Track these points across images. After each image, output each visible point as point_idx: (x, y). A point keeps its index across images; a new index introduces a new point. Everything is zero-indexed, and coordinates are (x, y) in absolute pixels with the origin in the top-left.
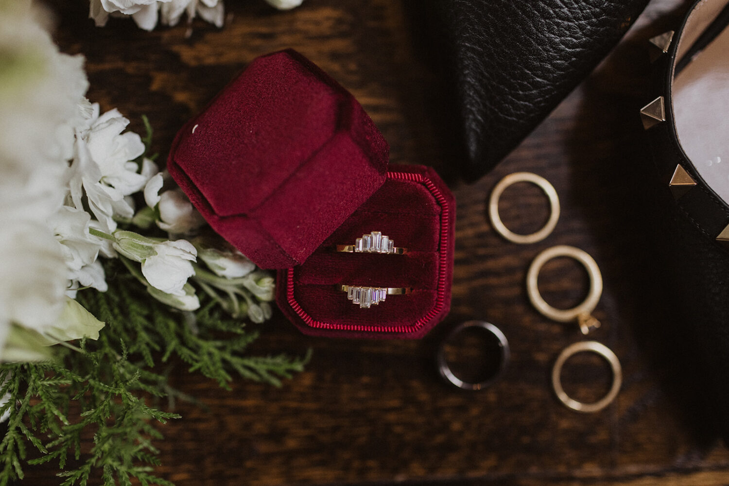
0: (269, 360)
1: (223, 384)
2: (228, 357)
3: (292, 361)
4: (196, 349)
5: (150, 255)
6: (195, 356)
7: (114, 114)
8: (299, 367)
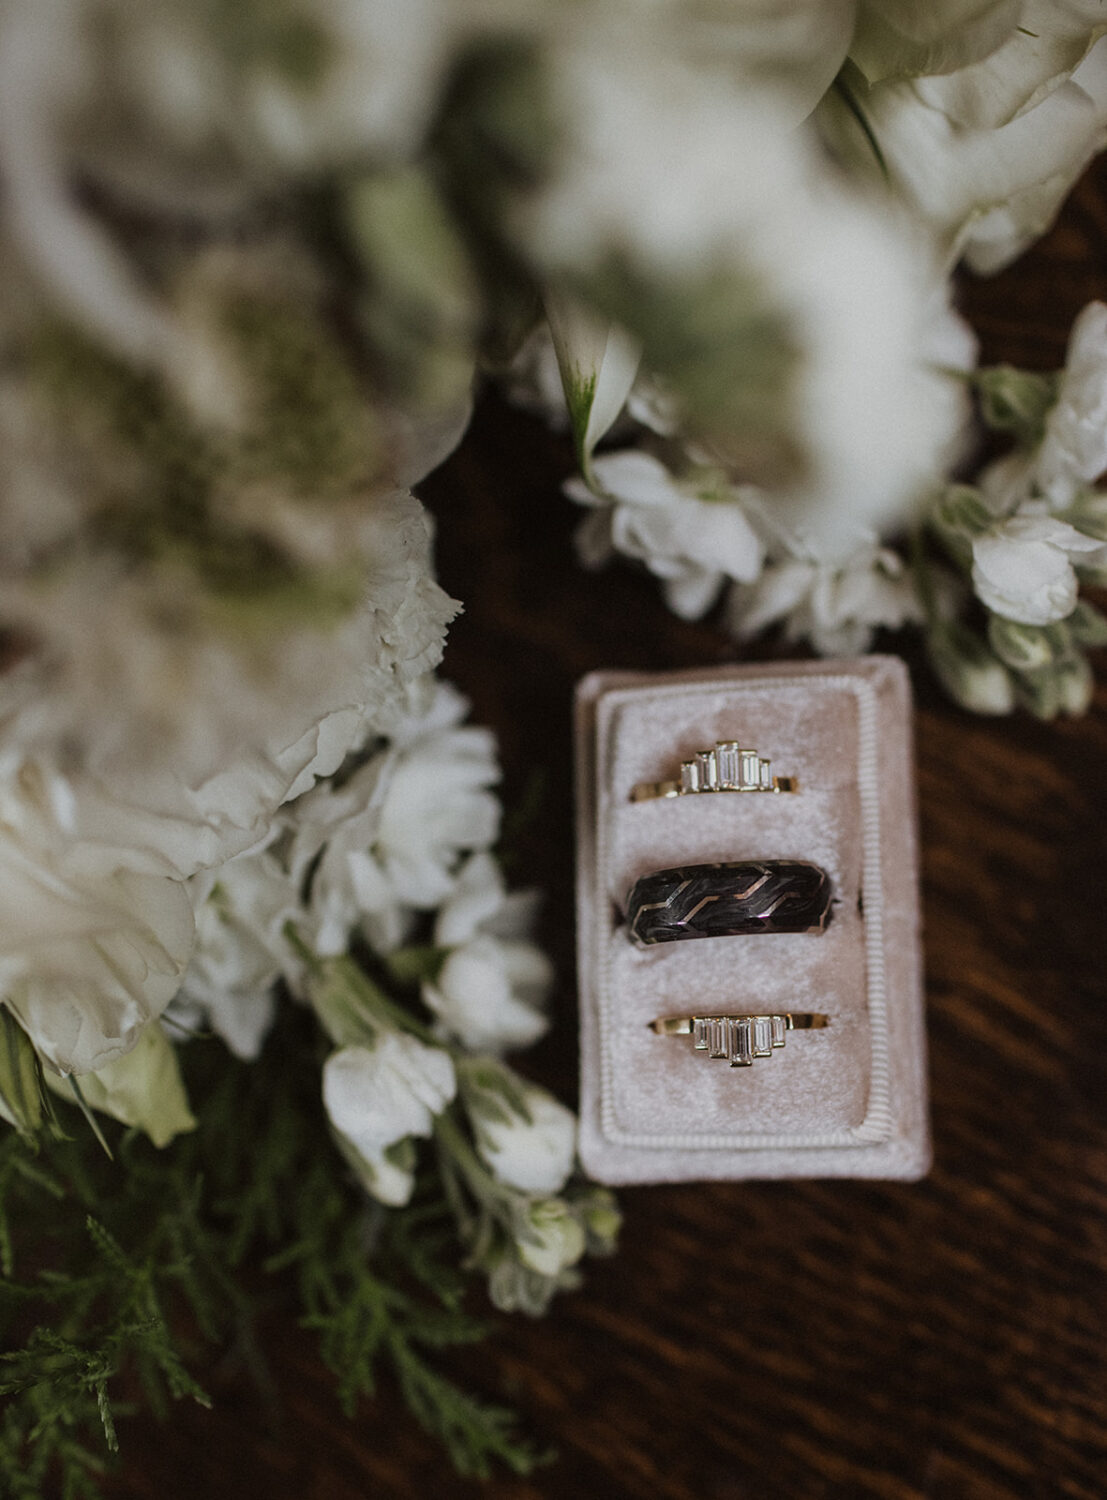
0: (469, 1406)
1: (346, 1393)
2: (398, 1341)
3: (513, 1443)
4: (344, 1284)
5: (359, 1042)
6: (332, 1297)
7: (480, 742)
8: (522, 1463)
